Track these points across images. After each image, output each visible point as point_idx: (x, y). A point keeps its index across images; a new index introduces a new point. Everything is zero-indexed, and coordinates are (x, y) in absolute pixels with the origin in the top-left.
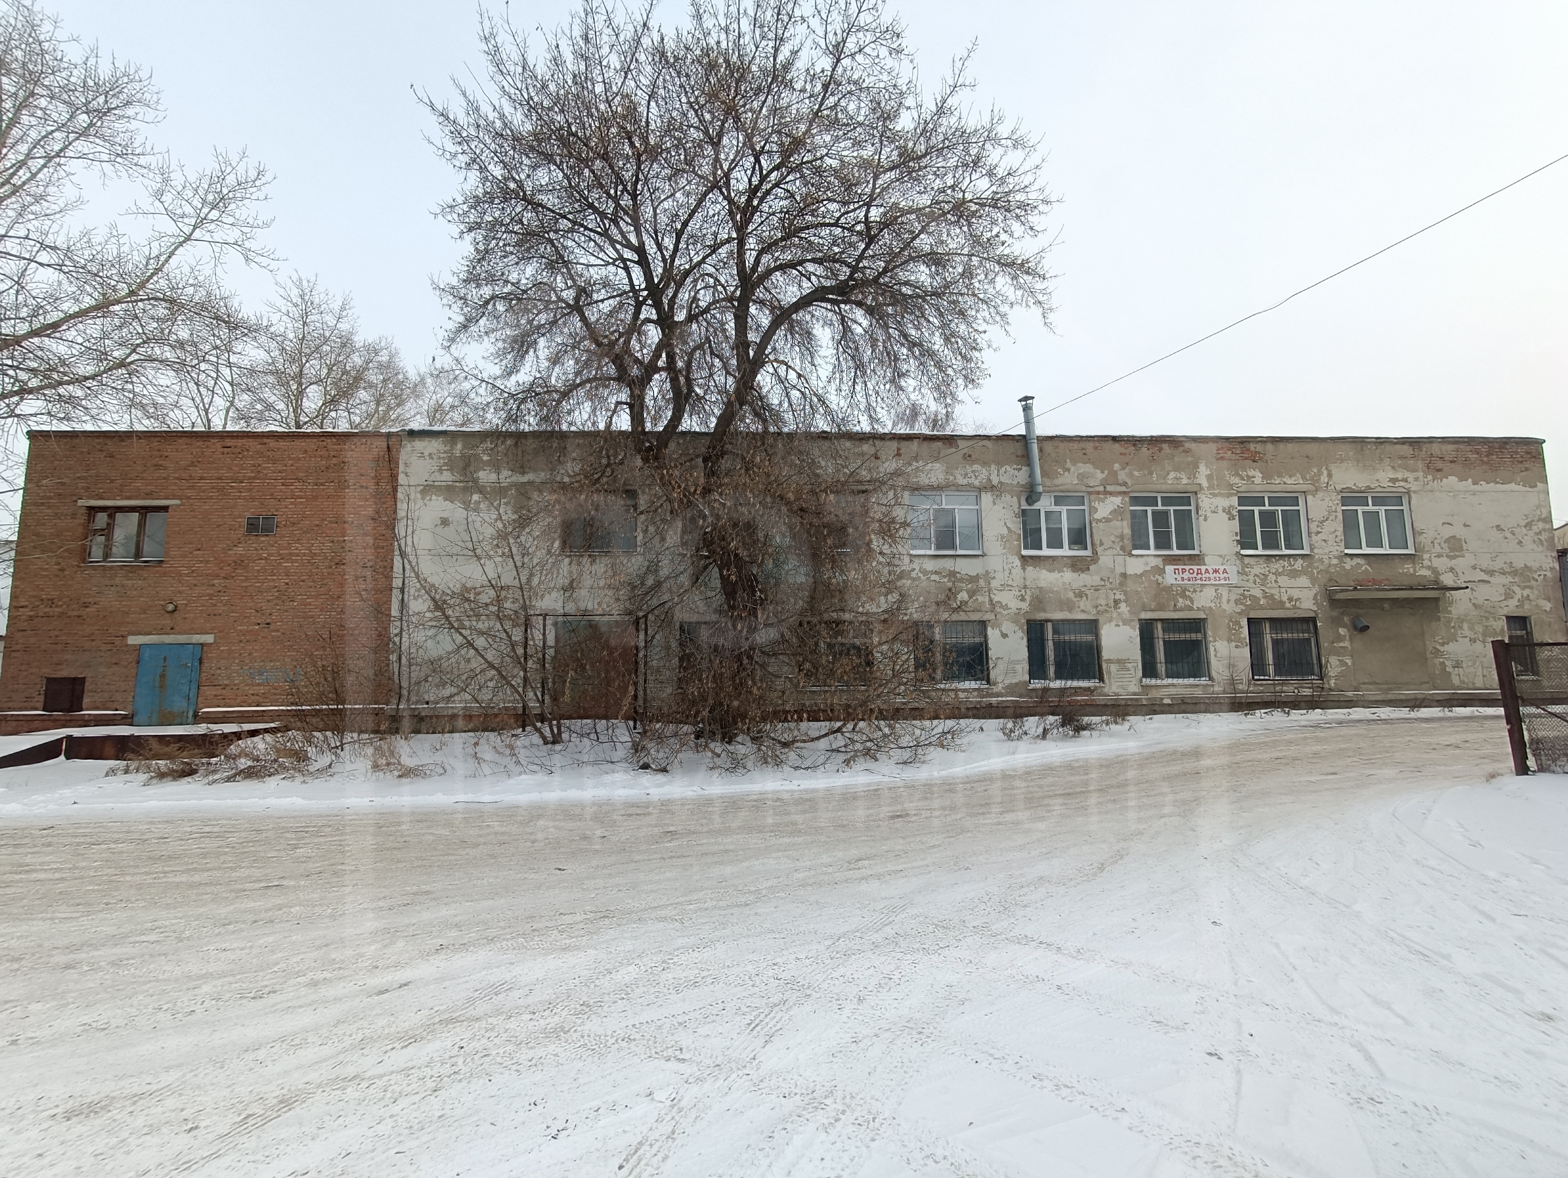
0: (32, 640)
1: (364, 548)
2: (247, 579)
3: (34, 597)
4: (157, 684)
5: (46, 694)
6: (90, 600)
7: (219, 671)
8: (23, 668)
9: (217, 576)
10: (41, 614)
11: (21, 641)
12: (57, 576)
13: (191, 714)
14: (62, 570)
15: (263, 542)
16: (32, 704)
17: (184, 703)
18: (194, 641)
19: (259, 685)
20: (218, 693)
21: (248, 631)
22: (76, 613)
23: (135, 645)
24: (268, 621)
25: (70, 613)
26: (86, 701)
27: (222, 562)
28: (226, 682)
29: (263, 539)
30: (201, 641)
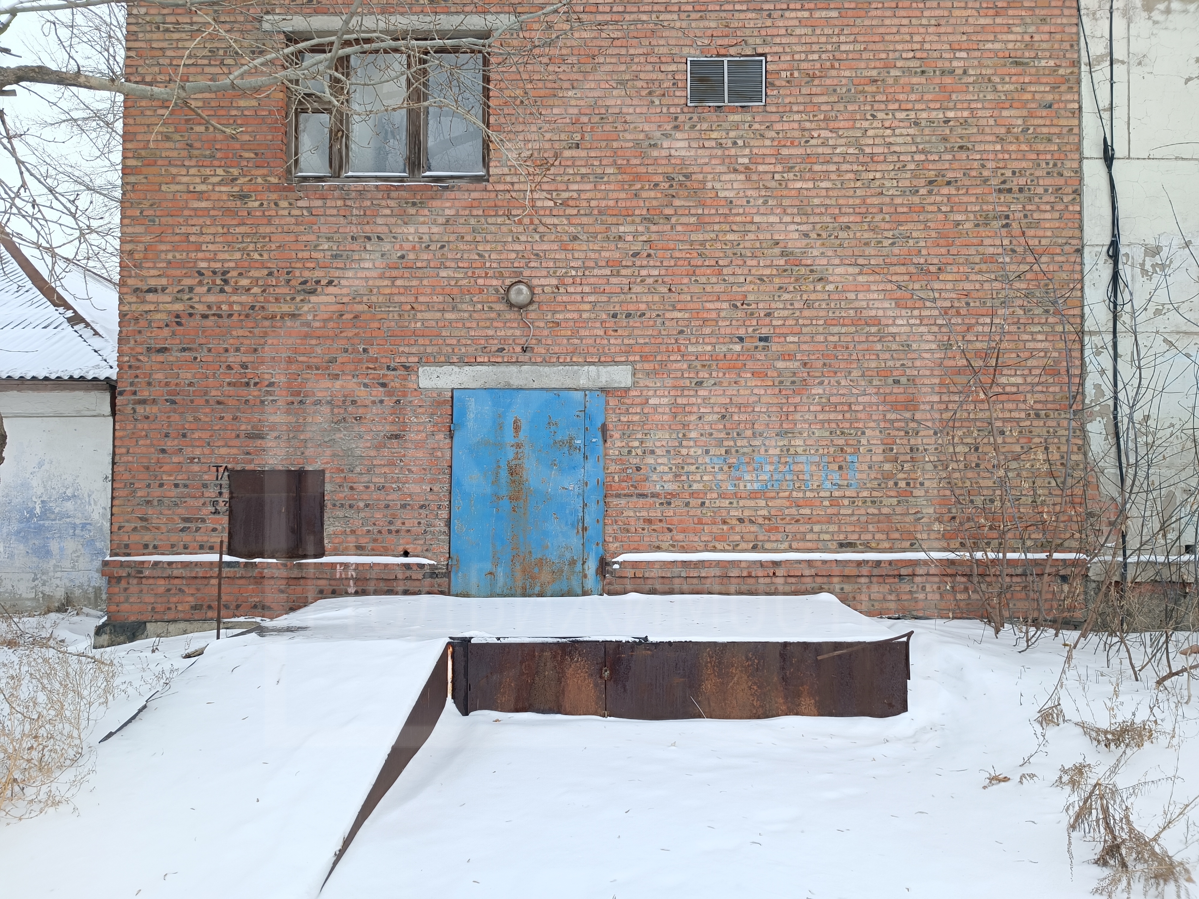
0: (187, 375)
1: (1001, 140)
2: (701, 224)
3: (182, 264)
4: (504, 492)
5: (231, 513)
6: (318, 274)
7: (650, 460)
8: (170, 444)
9: (627, 214)
10: (201, 308)
11: (159, 376)
12: (228, 212)
13: (592, 566)
14: (243, 197)
15: (736, 126)
16: (200, 537)
17: (575, 541)
18: (583, 382)
19: (753, 495)
20: (656, 514)
21: (714, 358)
22: (286, 308)
23: (440, 392)
24: (764, 331)
25: (272, 308)
26: (331, 528)
27: (638, 177)
28: (670, 487)
29: (737, 117)
30: (603, 381)
